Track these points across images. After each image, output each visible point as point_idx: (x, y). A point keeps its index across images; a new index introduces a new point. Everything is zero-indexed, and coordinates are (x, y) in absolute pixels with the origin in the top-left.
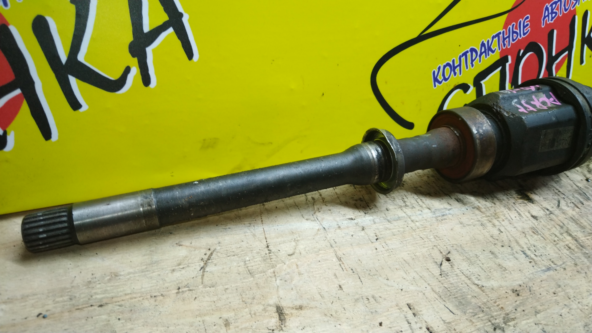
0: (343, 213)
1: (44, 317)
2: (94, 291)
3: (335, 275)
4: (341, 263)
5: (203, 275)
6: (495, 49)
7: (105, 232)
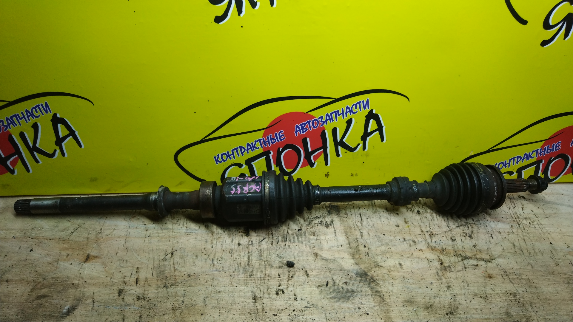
0: (143, 221)
1: (14, 238)
2: (33, 233)
3: (119, 248)
4: (125, 243)
5: (71, 236)
6: (259, 147)
7: (41, 212)
